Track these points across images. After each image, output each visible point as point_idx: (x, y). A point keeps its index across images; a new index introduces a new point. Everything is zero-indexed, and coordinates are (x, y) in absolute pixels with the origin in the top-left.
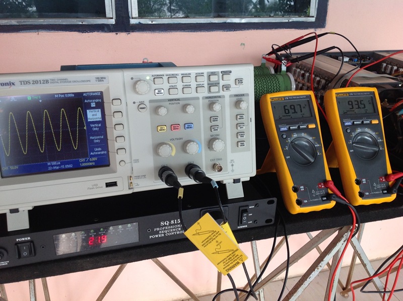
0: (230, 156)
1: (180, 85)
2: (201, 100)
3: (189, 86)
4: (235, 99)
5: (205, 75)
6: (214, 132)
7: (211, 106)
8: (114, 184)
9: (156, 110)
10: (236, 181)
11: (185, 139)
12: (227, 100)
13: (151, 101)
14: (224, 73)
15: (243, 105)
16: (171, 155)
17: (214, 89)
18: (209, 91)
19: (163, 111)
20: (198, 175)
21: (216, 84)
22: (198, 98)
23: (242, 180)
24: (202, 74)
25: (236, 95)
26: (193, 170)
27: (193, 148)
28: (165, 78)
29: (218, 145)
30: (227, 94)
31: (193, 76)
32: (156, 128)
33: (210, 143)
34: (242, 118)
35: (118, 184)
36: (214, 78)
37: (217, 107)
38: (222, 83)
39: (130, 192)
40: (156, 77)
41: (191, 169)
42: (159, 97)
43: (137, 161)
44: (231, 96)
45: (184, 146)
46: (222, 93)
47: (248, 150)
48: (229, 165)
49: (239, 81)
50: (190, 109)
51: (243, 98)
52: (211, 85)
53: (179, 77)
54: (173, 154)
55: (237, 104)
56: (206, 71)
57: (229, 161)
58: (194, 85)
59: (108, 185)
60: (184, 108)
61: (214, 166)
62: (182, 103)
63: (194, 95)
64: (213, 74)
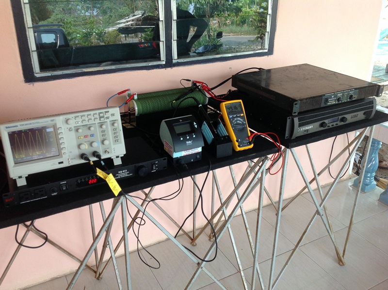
0: (113, 146)
1: (87, 119)
2: (97, 124)
3: (91, 119)
4: (112, 122)
5: (98, 114)
6: (104, 137)
7: (101, 126)
8: (62, 163)
9: (77, 130)
10: (117, 157)
11: (91, 141)
12: (109, 123)
13: (74, 127)
14: (106, 112)
15: (116, 125)
16: (86, 148)
17: (102, 119)
18: (100, 120)
19: (80, 131)
20: (99, 156)
21: (103, 117)
22: (95, 124)
23: (120, 156)
24: (96, 114)
25: (112, 121)
26: (96, 154)
27: (95, 145)
28: (80, 117)
29: (106, 142)
30: (108, 120)
31: (92, 114)
32: (78, 138)
33: (103, 142)
34: (116, 130)
35: (64, 162)
36: (101, 115)
37: (104, 127)
38: (105, 116)
39: (69, 165)
40: (76, 117)
41: (95, 154)
42: (78, 125)
43: (71, 152)
44: (110, 121)
45: (91, 144)
46: (106, 120)
47: (121, 143)
48: (113, 150)
49: (113, 115)
50: (92, 129)
51: (116, 121)
52: (100, 118)
53: (86, 116)
54: (87, 148)
55: (113, 124)
56: (98, 112)
57: (112, 148)
58: (93, 118)
59: (60, 163)
60: (89, 128)
61: (106, 152)
62: (89, 126)
63: (94, 122)
64: (101, 113)
